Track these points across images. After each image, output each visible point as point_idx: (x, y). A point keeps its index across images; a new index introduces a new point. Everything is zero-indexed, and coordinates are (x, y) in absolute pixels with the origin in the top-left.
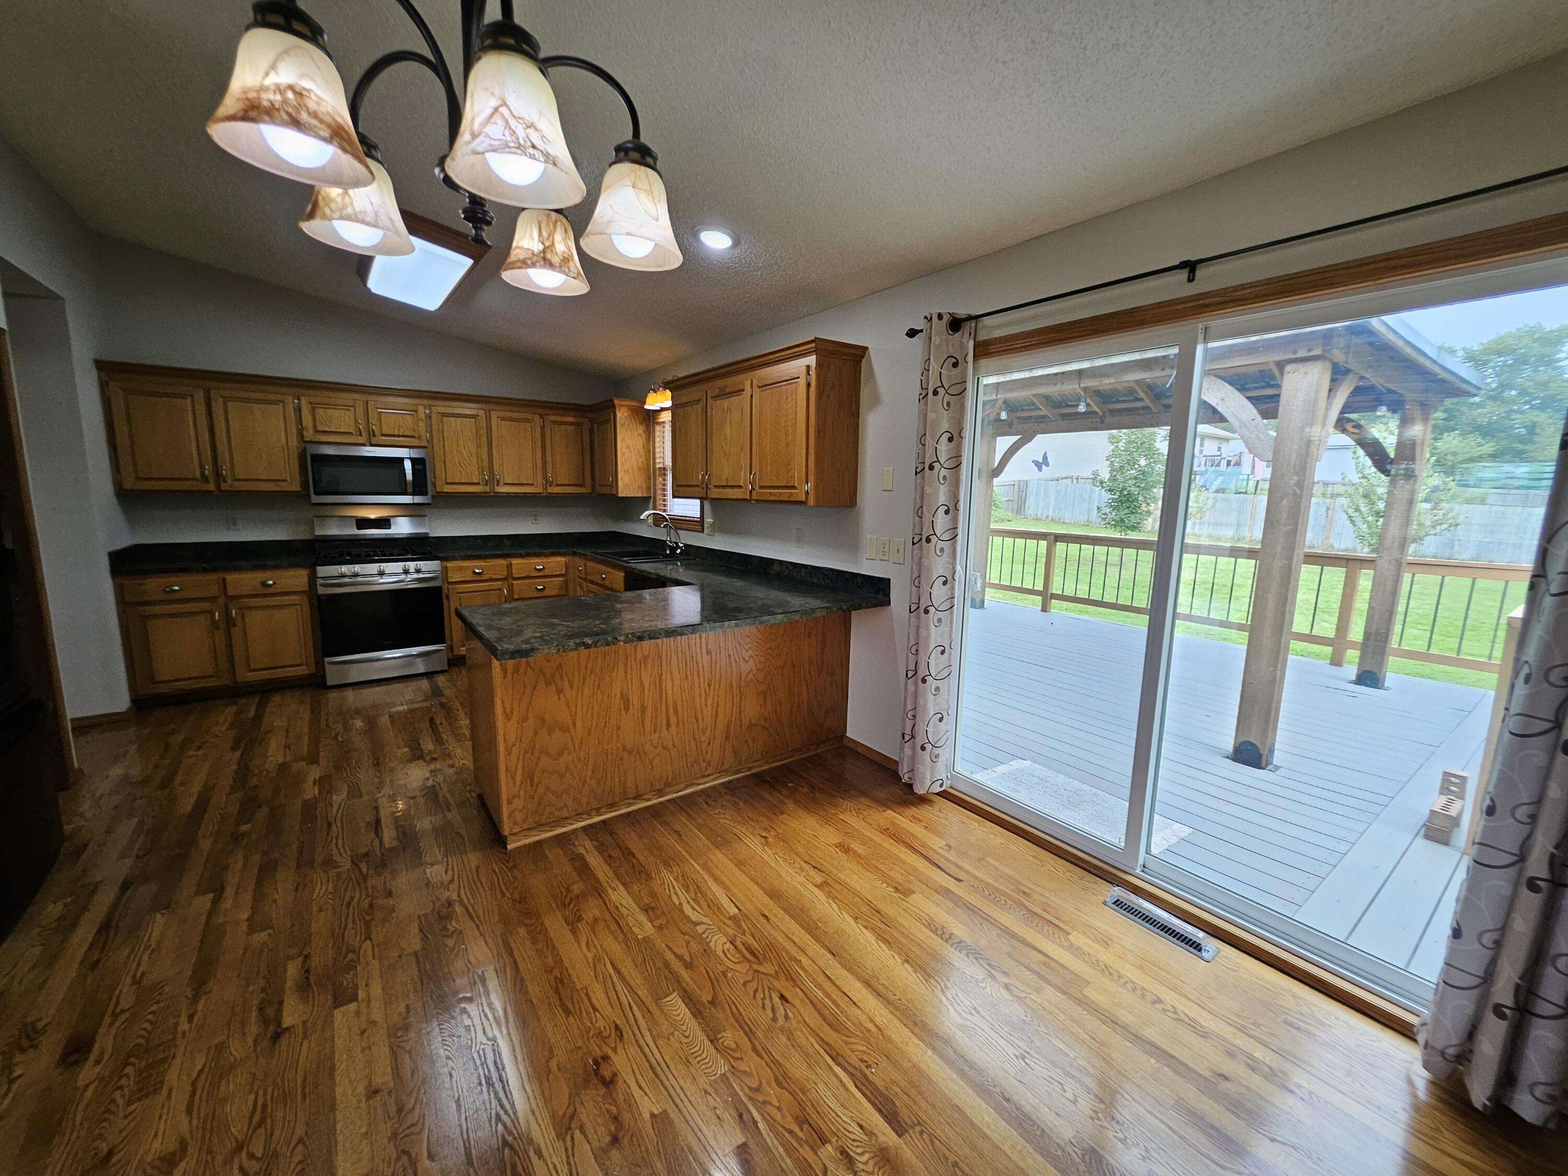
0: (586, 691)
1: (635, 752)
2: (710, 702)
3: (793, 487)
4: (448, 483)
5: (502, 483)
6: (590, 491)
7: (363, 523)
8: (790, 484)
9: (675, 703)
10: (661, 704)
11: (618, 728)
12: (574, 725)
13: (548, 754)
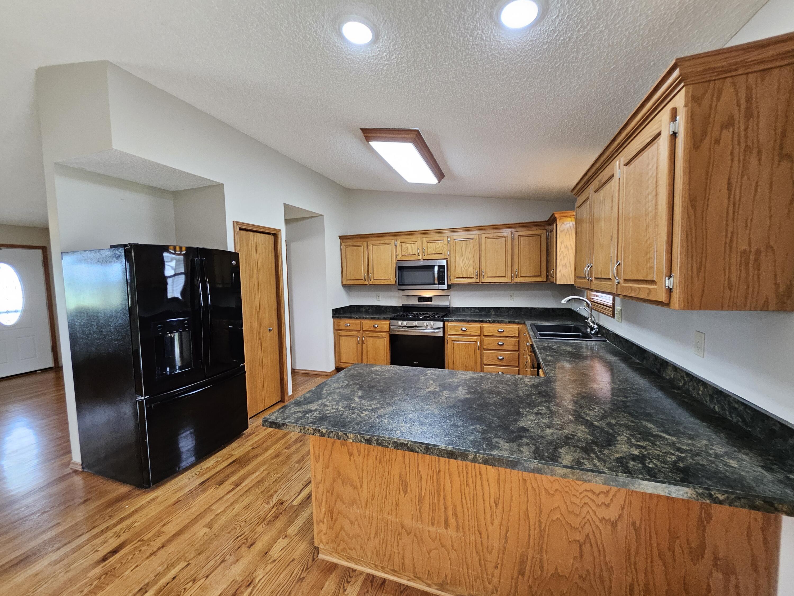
0: (370, 461)
1: (412, 534)
2: (496, 522)
3: (652, 282)
4: (457, 278)
5: (486, 276)
6: (545, 280)
7: (422, 299)
8: (649, 278)
9: (454, 506)
10: (439, 500)
11: (397, 505)
12: (361, 486)
13: (342, 500)
